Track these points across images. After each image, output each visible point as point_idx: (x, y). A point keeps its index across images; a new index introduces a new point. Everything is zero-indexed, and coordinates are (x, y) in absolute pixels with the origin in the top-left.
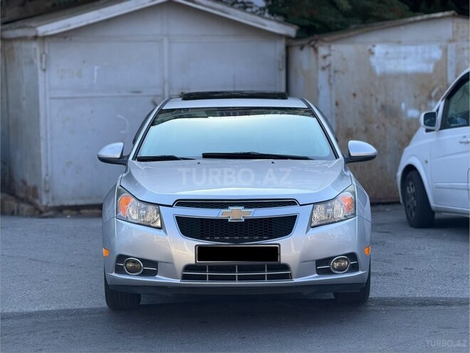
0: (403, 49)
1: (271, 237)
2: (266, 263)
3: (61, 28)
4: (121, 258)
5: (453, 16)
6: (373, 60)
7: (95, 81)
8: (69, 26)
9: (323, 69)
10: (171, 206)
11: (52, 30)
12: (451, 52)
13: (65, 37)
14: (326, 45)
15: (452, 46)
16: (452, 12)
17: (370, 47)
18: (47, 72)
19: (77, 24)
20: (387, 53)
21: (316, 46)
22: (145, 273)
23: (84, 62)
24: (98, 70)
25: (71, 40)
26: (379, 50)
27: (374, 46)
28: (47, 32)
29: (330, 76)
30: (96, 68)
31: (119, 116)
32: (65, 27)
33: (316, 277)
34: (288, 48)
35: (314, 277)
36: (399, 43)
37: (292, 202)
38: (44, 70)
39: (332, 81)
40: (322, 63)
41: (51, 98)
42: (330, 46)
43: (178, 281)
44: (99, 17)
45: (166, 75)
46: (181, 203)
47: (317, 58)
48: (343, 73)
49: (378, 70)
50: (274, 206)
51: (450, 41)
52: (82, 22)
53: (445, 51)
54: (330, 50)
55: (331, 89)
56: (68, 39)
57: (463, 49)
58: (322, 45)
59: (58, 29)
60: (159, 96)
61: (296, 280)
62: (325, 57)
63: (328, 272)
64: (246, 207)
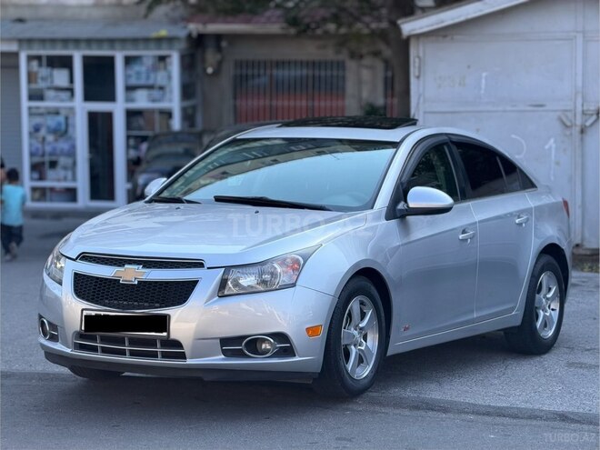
3: (432, 25)
7: (482, 92)
8: (442, 22)
10: (75, 260)
11: (421, 28)
13: (445, 36)
18: (421, 78)
19: (452, 19)
23: (469, 67)
24: (486, 78)
25: (452, 39)
28: (413, 30)
30: (484, 74)
31: (513, 136)
32: (437, 24)
33: (223, 359)
35: (218, 359)
37: (198, 264)
38: (418, 77)
41: (425, 112)
43: (69, 351)
44: (481, 11)
45: (580, 84)
46: (85, 257)
50: (176, 267)
52: (460, 16)
56: (449, 38)
59: (428, 26)
60: (570, 111)
63: (240, 354)
64: (144, 267)
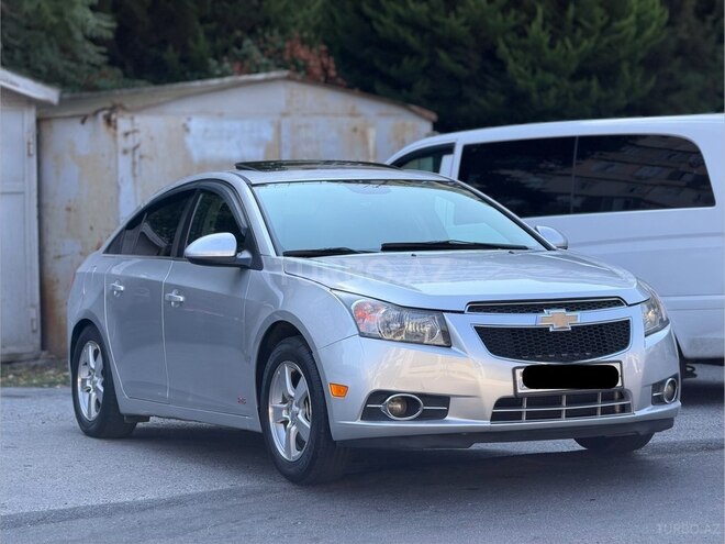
0: (227, 125)
1: (607, 352)
2: (600, 392)
4: (378, 396)
5: (288, 78)
6: (189, 140)
9: (125, 152)
10: (462, 312)
12: (285, 132)
14: (128, 115)
15: (286, 122)
16: (285, 73)
17: (184, 120)
20: (206, 130)
21: (113, 117)
22: (425, 416)
26: (196, 124)
27: (189, 119)
29: (134, 163)
33: (652, 409)
34: (39, 121)
35: (650, 409)
36: (221, 115)
37: (617, 302)
39: (137, 171)
40: (123, 143)
42: (132, 119)
43: (487, 423)
46: (477, 307)
47: (115, 136)
48: (151, 159)
49: (196, 155)
51: (284, 115)
53: (278, 128)
54: (133, 124)
55: (135, 183)
57: (299, 127)
58: (122, 116)
61: (638, 414)
62: (127, 134)
